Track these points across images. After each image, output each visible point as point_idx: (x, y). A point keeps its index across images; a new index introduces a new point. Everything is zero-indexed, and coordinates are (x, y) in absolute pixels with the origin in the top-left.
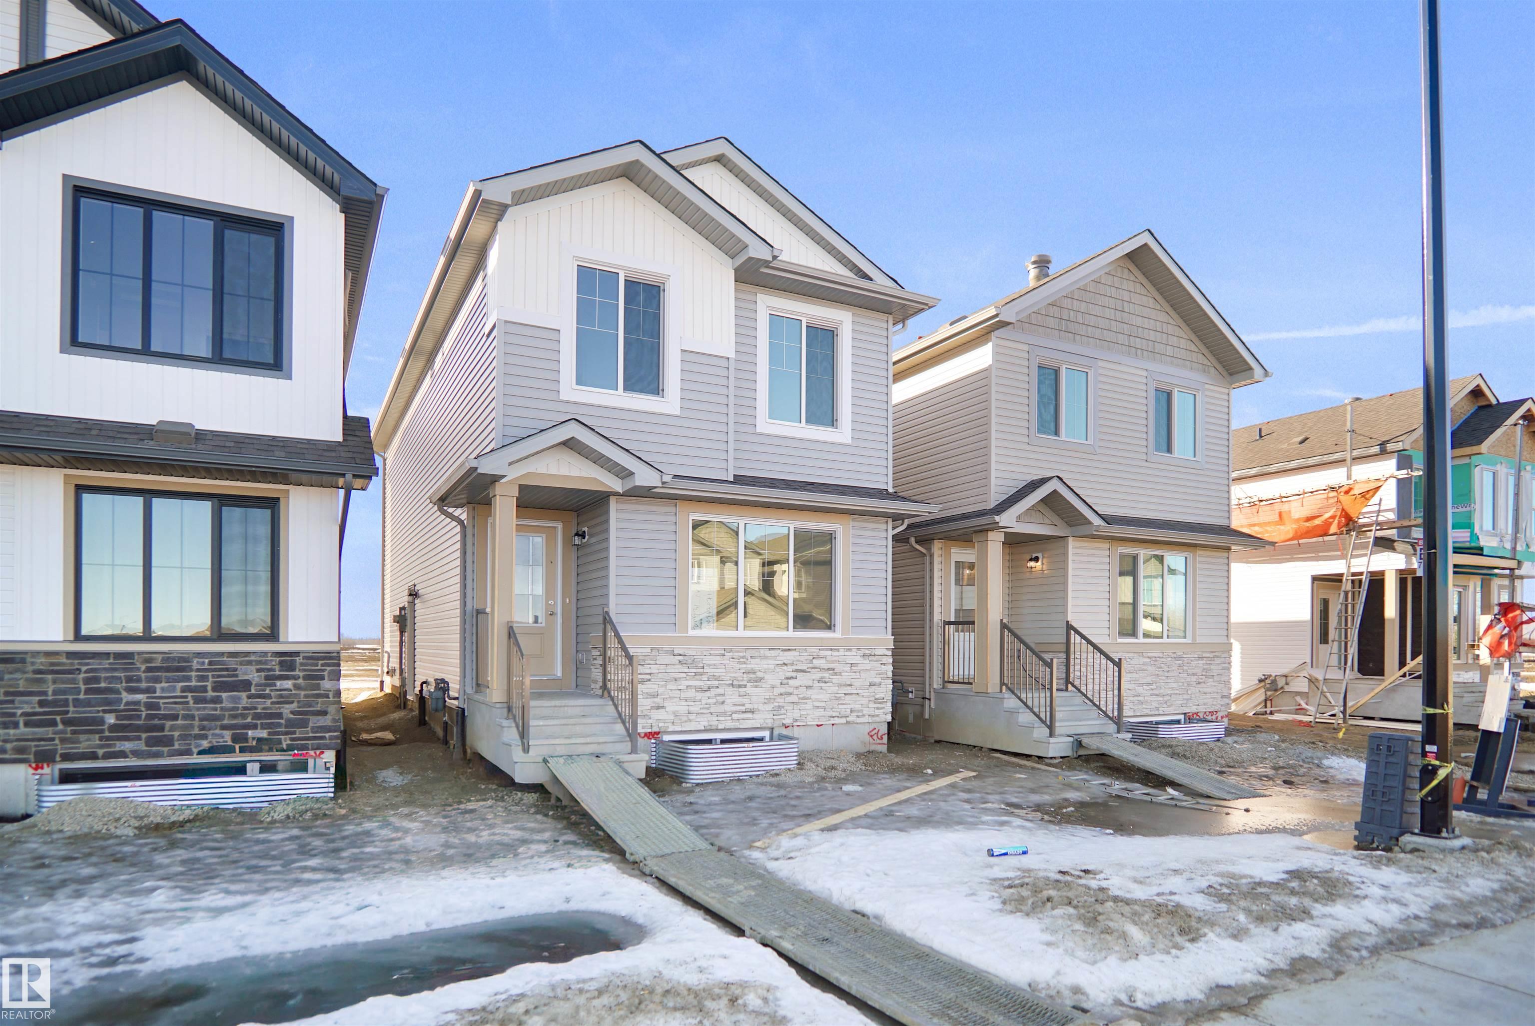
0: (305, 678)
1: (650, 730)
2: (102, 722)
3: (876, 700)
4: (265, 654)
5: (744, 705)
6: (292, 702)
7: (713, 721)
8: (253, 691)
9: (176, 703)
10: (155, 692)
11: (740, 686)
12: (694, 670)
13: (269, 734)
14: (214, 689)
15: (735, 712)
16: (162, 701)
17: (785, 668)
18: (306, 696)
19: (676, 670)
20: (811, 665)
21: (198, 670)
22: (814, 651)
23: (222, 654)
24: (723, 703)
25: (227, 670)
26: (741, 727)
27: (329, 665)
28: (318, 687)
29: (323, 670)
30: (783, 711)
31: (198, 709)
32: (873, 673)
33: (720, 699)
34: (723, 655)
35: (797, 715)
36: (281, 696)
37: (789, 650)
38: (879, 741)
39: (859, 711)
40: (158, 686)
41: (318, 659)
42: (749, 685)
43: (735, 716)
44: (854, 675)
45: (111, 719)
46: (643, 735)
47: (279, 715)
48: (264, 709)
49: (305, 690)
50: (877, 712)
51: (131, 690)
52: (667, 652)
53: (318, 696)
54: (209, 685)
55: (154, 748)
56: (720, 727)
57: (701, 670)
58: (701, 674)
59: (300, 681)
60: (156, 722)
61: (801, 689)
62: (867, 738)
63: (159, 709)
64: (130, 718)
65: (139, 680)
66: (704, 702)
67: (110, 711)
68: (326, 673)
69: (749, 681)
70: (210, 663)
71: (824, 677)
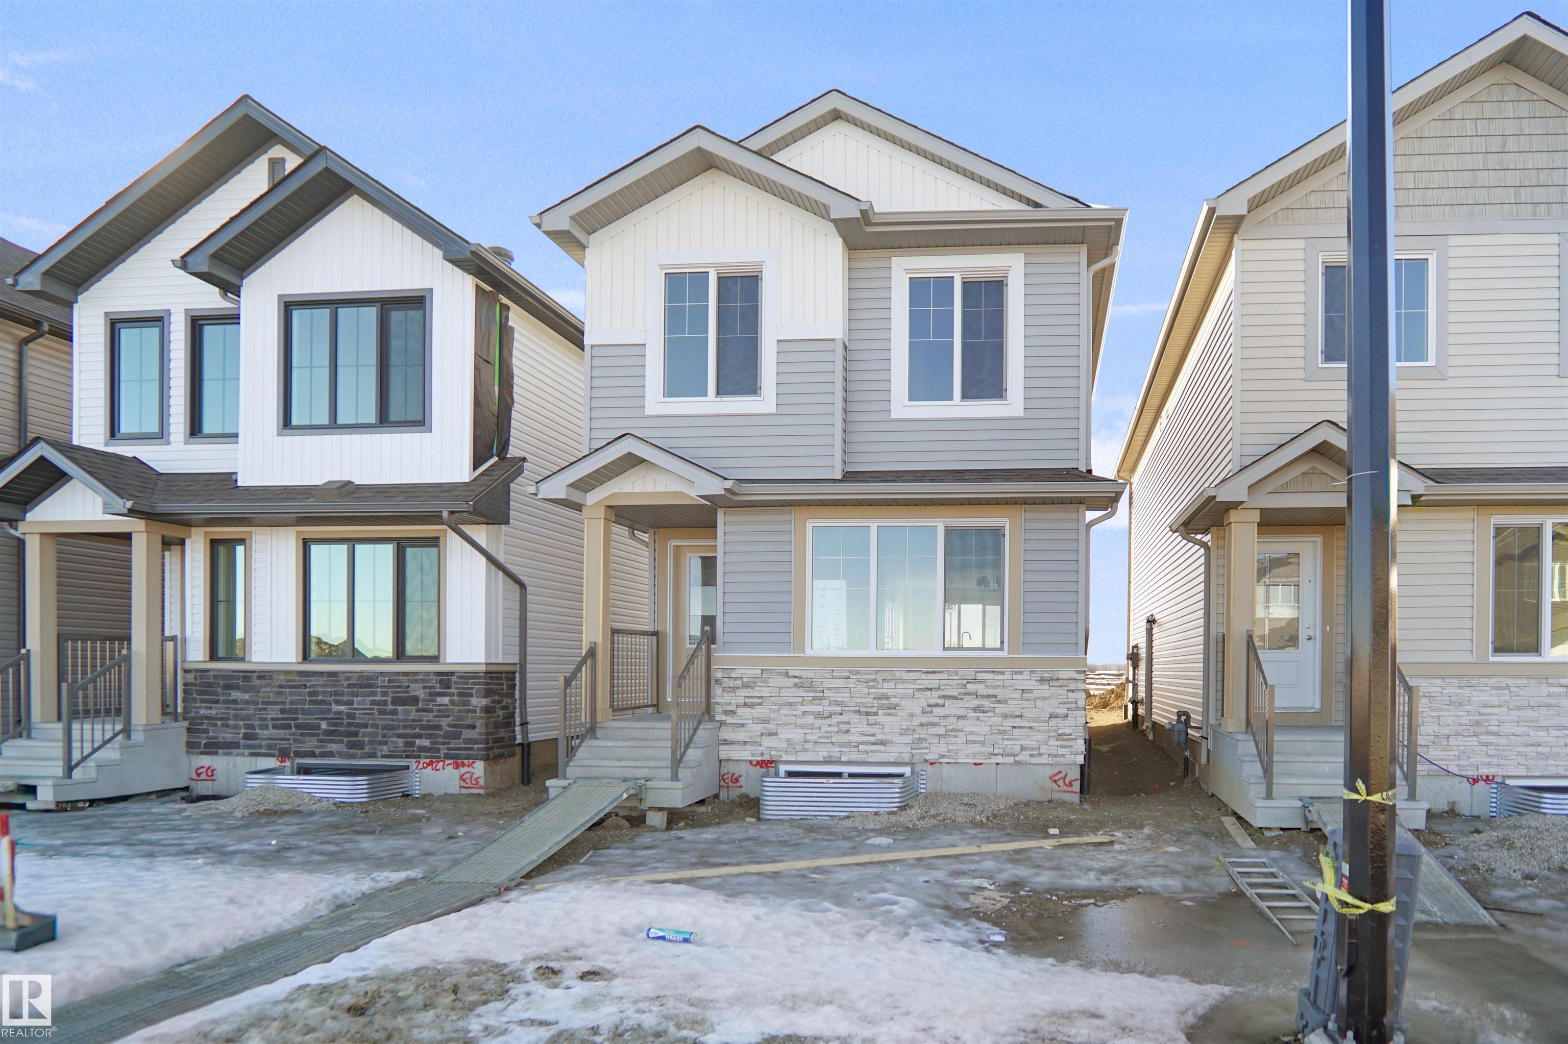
0: (460, 694)
1: (760, 759)
2: (318, 727)
3: (1060, 737)
4: (428, 673)
5: (874, 735)
6: (448, 716)
7: (835, 751)
8: (420, 706)
9: (365, 714)
10: (352, 704)
11: (868, 714)
12: (813, 694)
13: (431, 743)
14: (393, 703)
15: (863, 743)
16: (357, 712)
17: (929, 693)
18: (459, 711)
19: (792, 694)
20: (963, 691)
21: (382, 687)
22: (970, 673)
23: (398, 674)
24: (847, 731)
25: (400, 687)
26: (869, 760)
27: (476, 684)
28: (468, 703)
29: (472, 689)
30: (924, 745)
31: (381, 720)
32: (1054, 702)
33: (844, 727)
34: (848, 678)
35: (943, 749)
36: (439, 711)
37: (934, 672)
38: (1066, 788)
39: (1033, 749)
40: (355, 699)
41: (468, 678)
42: (880, 712)
43: (861, 747)
44: (1026, 705)
45: (324, 726)
46: (755, 763)
47: (439, 727)
48: (427, 721)
49: (458, 705)
50: (1061, 751)
51: (338, 703)
52: (780, 674)
53: (468, 711)
54: (389, 699)
55: (352, 751)
56: (842, 760)
57: (821, 694)
58: (821, 699)
59: (455, 698)
60: (353, 729)
61: (949, 720)
62: (1050, 784)
63: (355, 719)
64: (336, 725)
65: (342, 694)
66: (823, 729)
67: (323, 719)
68: (474, 691)
69: (881, 707)
70: (389, 681)
71: (982, 706)
